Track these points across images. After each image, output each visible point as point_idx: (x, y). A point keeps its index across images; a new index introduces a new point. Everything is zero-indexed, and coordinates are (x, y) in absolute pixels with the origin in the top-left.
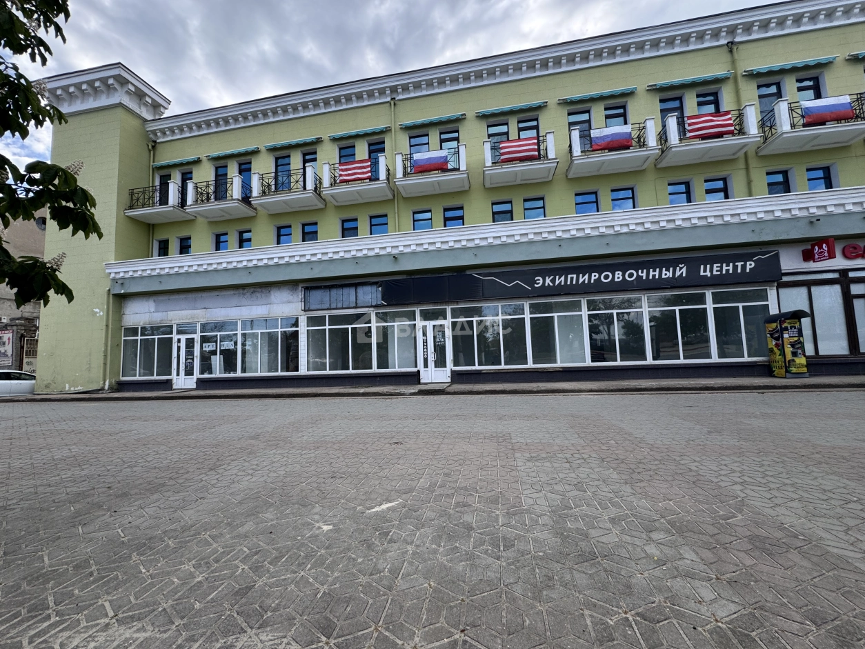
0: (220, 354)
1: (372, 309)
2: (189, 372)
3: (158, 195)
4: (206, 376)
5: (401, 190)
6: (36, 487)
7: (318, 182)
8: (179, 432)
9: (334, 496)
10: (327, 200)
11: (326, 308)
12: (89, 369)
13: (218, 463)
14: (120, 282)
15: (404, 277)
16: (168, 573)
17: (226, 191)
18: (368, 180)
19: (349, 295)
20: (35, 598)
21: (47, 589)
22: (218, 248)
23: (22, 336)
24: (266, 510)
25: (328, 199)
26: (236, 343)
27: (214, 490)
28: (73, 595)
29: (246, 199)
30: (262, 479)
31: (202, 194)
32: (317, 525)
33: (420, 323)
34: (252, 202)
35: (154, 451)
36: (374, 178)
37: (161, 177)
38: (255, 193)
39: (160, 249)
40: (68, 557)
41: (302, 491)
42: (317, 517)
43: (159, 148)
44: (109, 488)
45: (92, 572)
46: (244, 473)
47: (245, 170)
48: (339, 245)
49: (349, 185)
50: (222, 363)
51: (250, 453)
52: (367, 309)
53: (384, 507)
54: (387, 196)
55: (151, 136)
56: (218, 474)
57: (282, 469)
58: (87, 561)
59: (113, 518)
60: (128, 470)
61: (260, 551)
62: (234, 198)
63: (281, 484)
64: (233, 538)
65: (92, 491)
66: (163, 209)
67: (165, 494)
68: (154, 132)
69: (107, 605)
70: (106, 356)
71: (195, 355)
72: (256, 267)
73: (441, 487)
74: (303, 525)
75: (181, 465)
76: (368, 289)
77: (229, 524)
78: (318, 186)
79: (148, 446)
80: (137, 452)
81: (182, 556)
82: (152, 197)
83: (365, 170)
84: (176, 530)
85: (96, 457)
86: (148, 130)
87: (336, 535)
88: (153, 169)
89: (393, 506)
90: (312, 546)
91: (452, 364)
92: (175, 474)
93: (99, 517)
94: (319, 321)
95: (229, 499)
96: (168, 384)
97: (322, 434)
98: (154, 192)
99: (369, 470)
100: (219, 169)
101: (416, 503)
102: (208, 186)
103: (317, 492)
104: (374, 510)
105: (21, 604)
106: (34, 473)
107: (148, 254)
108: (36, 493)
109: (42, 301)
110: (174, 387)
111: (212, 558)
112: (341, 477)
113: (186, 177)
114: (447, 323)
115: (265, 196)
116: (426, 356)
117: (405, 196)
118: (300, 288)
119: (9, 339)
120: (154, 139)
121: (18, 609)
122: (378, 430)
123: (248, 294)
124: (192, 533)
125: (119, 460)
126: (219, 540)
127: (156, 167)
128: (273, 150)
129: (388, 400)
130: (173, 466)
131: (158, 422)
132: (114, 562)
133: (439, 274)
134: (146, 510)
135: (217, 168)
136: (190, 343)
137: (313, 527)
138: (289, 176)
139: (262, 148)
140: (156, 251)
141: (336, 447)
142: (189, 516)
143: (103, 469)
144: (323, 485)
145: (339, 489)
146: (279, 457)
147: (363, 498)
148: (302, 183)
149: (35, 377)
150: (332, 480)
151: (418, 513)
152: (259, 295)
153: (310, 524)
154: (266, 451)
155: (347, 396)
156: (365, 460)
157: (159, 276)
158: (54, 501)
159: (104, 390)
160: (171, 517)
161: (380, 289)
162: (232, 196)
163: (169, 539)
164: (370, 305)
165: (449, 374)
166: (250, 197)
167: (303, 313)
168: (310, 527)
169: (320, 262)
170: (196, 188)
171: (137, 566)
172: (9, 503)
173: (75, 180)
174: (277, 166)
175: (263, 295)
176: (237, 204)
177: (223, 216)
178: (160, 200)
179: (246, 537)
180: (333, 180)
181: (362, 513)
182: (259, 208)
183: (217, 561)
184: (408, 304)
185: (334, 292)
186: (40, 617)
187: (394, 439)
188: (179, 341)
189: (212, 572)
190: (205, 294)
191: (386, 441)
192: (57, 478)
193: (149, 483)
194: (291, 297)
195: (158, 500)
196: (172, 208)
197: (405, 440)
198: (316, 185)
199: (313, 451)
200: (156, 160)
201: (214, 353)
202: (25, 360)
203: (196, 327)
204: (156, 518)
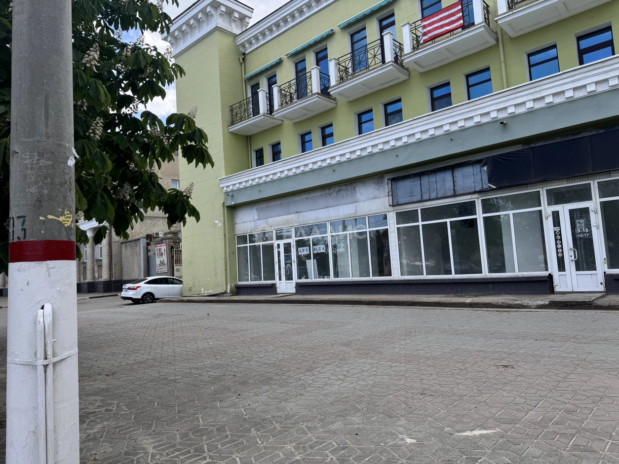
0: (314, 259)
1: (476, 196)
2: (289, 277)
3: (251, 106)
4: (303, 280)
5: (507, 29)
6: (190, 369)
7: (398, 50)
8: (282, 333)
9: (421, 412)
10: (410, 69)
11: (416, 200)
12: (216, 274)
13: (314, 366)
14: (230, 195)
15: (519, 147)
16: (276, 449)
17: (306, 88)
18: (460, 30)
19: (444, 181)
20: (198, 444)
21: (202, 440)
22: (303, 150)
23: (172, 248)
24: (354, 414)
25: (412, 67)
26: (327, 246)
27: (310, 389)
28: (217, 447)
29: (325, 91)
30: (351, 386)
31: (286, 95)
32: (401, 436)
33: (547, 210)
34: (331, 93)
35: (265, 349)
36: (468, 24)
37: (252, 87)
38: (333, 82)
39: (257, 158)
40: (213, 422)
41: (389, 402)
42: (401, 429)
43: (248, 58)
44: (234, 376)
45: (227, 435)
46: (335, 378)
47: (322, 58)
48: (428, 122)
49: (435, 42)
50: (316, 267)
51: (341, 360)
52: (469, 197)
53: (477, 432)
54: (487, 42)
55: (241, 49)
56: (314, 375)
57: (371, 378)
58: (224, 427)
59: (238, 400)
60: (246, 363)
61: (346, 447)
62: (314, 92)
63: (369, 393)
64: (325, 432)
65: (224, 377)
66: (256, 119)
67: (273, 386)
68: (243, 45)
69: (238, 459)
70: (226, 262)
71: (293, 260)
72: (340, 163)
73: (556, 423)
74: (387, 434)
75: (285, 364)
76: (469, 170)
77: (321, 420)
78: (399, 54)
79: (260, 344)
80: (252, 349)
81: (285, 438)
82: (246, 110)
83: (454, 18)
84: (281, 417)
85: (225, 351)
86: (238, 44)
87: (419, 449)
88: (245, 81)
89: (487, 434)
90: (394, 454)
91: (606, 266)
92: (280, 370)
93: (229, 397)
94: (410, 216)
95: (322, 399)
96: (272, 288)
97: (415, 348)
98: (248, 104)
99: (465, 392)
100: (299, 65)
101: (519, 436)
102: (290, 86)
103: (404, 406)
104: (464, 434)
105: (190, 446)
106: (188, 359)
107: (249, 166)
108: (191, 373)
109: (182, 223)
110: (279, 291)
111: (308, 444)
112: (431, 395)
113: (272, 82)
114: (594, 204)
115: (343, 82)
116: (560, 254)
117: (513, 35)
118: (386, 181)
119: (165, 250)
120: (243, 51)
121: (189, 448)
122: (484, 349)
123: (334, 194)
124: (293, 422)
125: (240, 354)
126: (313, 431)
127: (247, 79)
128: (347, 27)
129: (505, 314)
130: (278, 364)
131: (266, 324)
132: (240, 431)
133: (573, 135)
134: (260, 397)
135: (296, 64)
136: (287, 248)
137: (396, 438)
138: (366, 51)
139: (337, 29)
140: (254, 162)
141: (429, 362)
142: (291, 407)
143: (230, 360)
144: (411, 400)
145: (428, 407)
146: (368, 366)
147: (455, 419)
148: (380, 57)
149: (182, 281)
150: (421, 397)
151: (519, 446)
152: (344, 193)
153: (393, 434)
154: (356, 359)
155: (450, 306)
156: (462, 381)
157: (259, 185)
158: (201, 380)
159: (227, 293)
160: (278, 405)
161: (485, 168)
162: (312, 91)
163: (277, 423)
164: (473, 191)
165: (601, 279)
166: (328, 88)
167: (391, 208)
168: (394, 437)
169: (406, 146)
170: (280, 91)
171: (255, 438)
172: (177, 378)
173: (194, 123)
174: (353, 44)
175: (348, 193)
176: (316, 99)
177: (306, 114)
178: (253, 111)
179: (335, 433)
180: (415, 42)
181: (450, 434)
182: (338, 98)
183: (312, 448)
184: (527, 184)
185: (425, 180)
186: (201, 457)
187: (503, 361)
188: (279, 246)
189: (308, 455)
190: (296, 198)
191: (492, 363)
192: (202, 364)
193: (262, 376)
194: (377, 192)
195: (268, 391)
196: (263, 117)
197: (519, 364)
198: (396, 54)
199: (403, 364)
200: (247, 72)
201: (308, 257)
202: (175, 268)
203: (291, 231)
204: (267, 405)
